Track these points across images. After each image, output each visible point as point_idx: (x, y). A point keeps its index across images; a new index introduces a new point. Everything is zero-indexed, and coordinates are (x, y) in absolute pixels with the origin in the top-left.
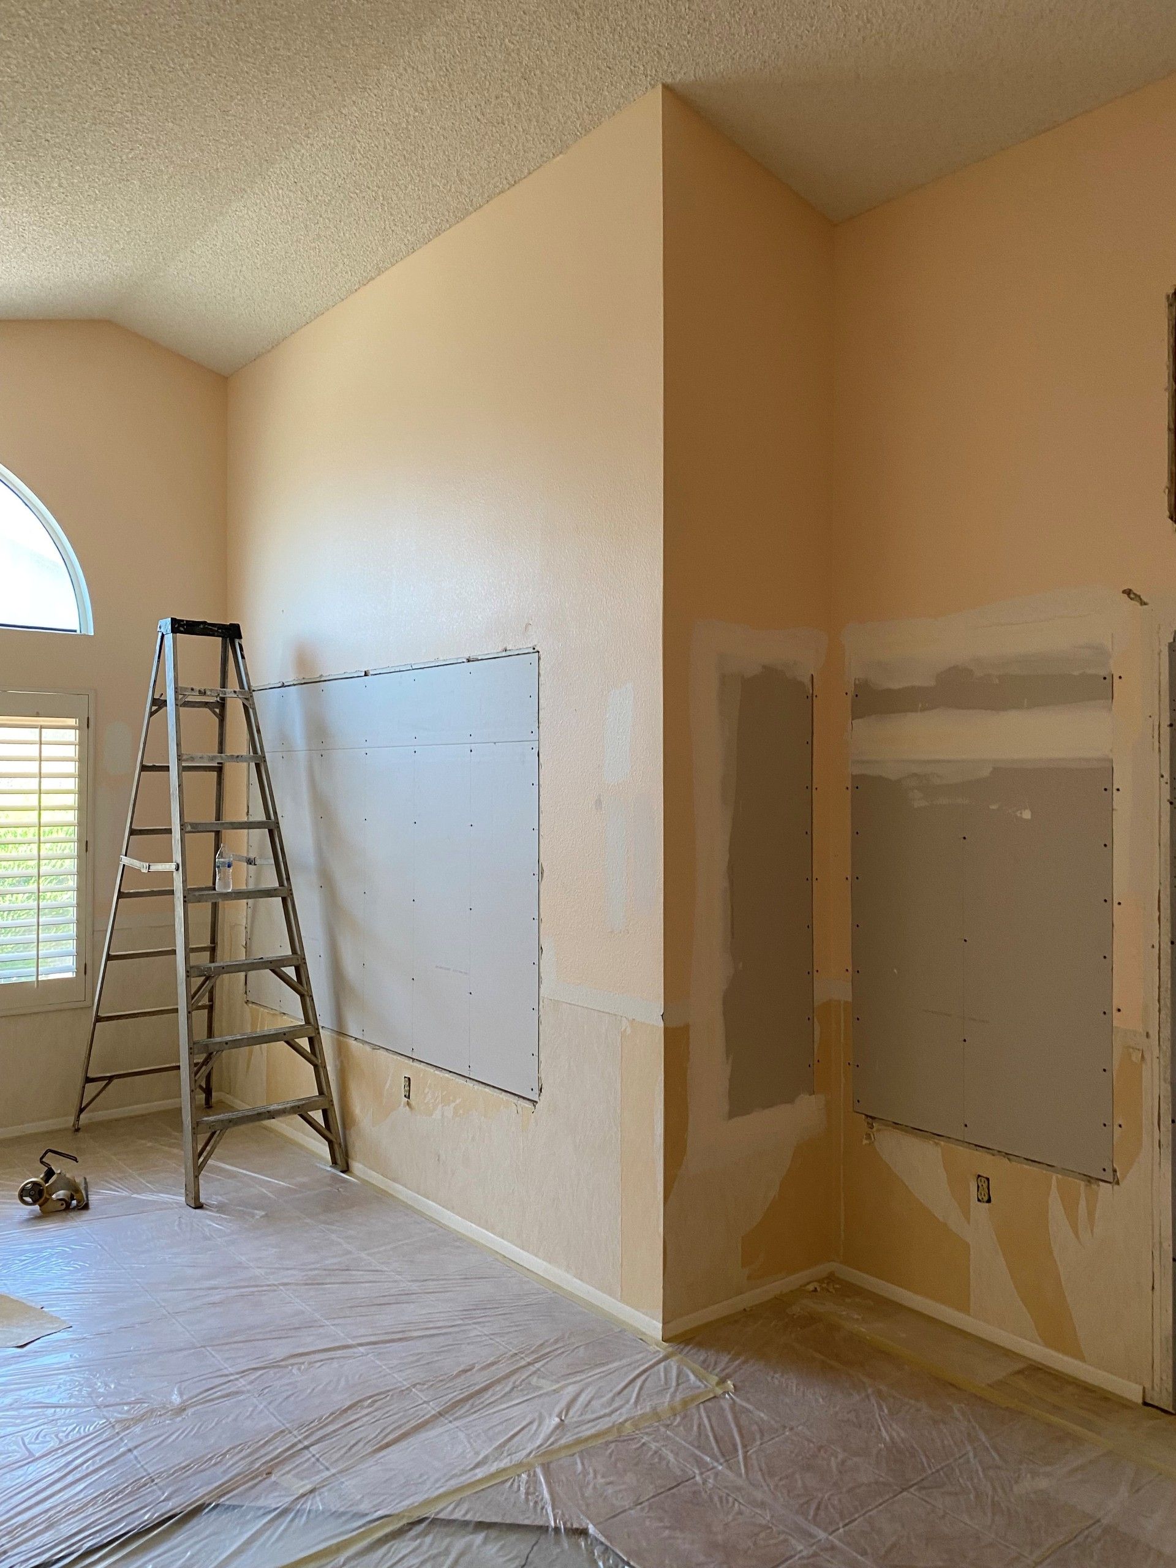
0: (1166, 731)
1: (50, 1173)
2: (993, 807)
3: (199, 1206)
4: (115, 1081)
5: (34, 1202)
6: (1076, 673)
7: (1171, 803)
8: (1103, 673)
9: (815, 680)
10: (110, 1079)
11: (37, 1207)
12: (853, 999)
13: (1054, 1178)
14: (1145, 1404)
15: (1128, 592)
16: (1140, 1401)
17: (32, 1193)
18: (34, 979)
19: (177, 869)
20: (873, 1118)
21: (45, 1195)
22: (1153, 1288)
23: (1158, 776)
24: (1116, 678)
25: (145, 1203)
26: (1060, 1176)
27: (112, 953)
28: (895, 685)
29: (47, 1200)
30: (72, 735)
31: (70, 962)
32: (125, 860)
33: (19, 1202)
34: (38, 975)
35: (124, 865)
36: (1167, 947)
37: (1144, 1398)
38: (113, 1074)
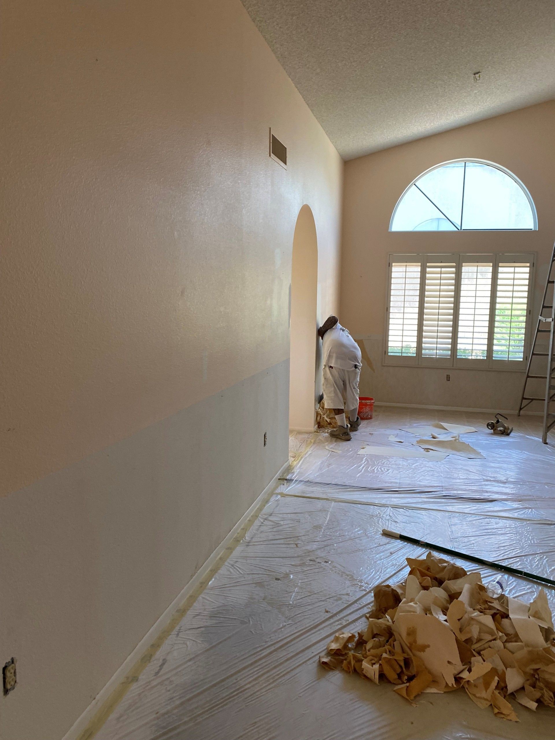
1: (498, 422)
3: (547, 444)
4: (534, 401)
5: (492, 429)
10: (532, 399)
11: (492, 431)
17: (491, 426)
18: (507, 359)
19: (552, 321)
21: (495, 428)
25: (528, 438)
27: (534, 353)
29: (496, 429)
30: (527, 270)
31: (522, 355)
32: (540, 318)
33: (486, 426)
34: (508, 358)
35: (540, 320)
38: (533, 398)
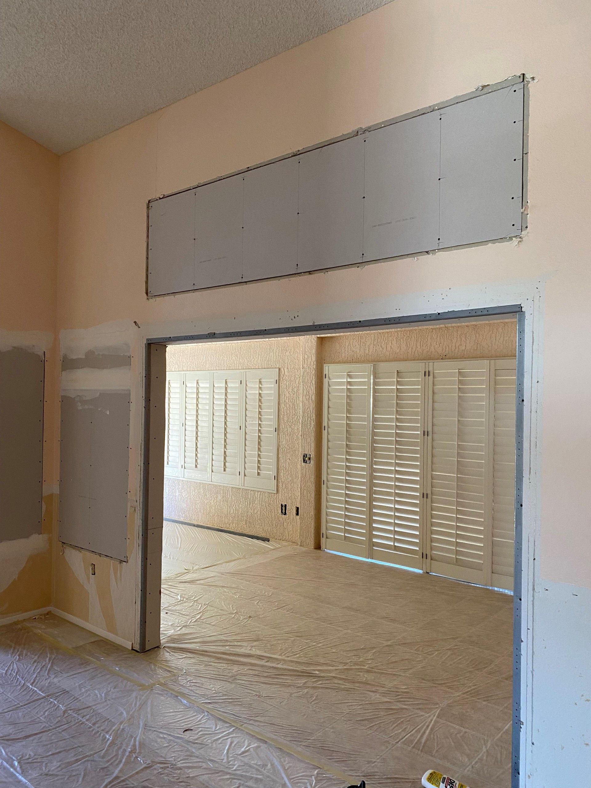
0: (144, 378)
2: (99, 410)
6: (122, 355)
7: (145, 408)
8: (129, 355)
9: (45, 354)
12: (60, 493)
13: (112, 562)
14: (132, 649)
15: (135, 322)
16: (130, 648)
20: (64, 543)
22: (136, 603)
23: (142, 397)
24: (132, 357)
26: (113, 561)
28: (74, 357)
36: (142, 465)
37: (132, 647)
